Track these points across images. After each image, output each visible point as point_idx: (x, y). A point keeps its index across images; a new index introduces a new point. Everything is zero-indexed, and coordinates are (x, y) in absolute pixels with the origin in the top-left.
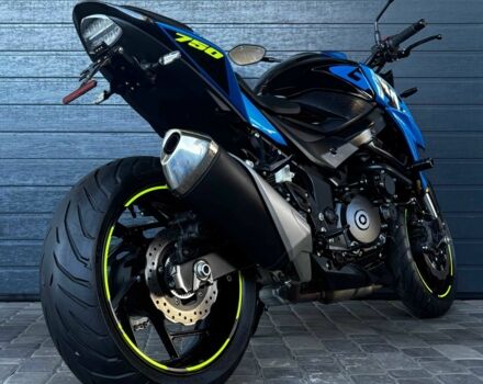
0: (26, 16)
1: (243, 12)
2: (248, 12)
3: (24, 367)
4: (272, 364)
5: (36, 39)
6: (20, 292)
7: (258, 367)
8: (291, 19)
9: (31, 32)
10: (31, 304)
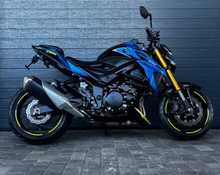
0: (43, 26)
1: (123, 25)
2: (124, 25)
3: (45, 154)
4: (136, 152)
5: (47, 35)
7: (130, 154)
8: (140, 27)
9: (46, 32)
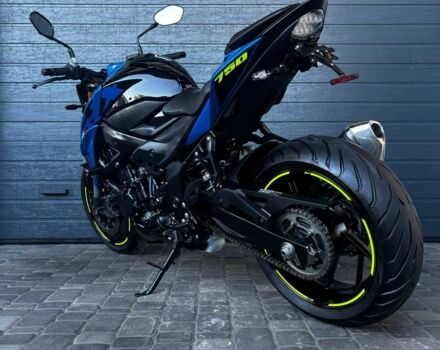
6: (85, 237)
10: (94, 246)
